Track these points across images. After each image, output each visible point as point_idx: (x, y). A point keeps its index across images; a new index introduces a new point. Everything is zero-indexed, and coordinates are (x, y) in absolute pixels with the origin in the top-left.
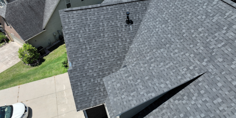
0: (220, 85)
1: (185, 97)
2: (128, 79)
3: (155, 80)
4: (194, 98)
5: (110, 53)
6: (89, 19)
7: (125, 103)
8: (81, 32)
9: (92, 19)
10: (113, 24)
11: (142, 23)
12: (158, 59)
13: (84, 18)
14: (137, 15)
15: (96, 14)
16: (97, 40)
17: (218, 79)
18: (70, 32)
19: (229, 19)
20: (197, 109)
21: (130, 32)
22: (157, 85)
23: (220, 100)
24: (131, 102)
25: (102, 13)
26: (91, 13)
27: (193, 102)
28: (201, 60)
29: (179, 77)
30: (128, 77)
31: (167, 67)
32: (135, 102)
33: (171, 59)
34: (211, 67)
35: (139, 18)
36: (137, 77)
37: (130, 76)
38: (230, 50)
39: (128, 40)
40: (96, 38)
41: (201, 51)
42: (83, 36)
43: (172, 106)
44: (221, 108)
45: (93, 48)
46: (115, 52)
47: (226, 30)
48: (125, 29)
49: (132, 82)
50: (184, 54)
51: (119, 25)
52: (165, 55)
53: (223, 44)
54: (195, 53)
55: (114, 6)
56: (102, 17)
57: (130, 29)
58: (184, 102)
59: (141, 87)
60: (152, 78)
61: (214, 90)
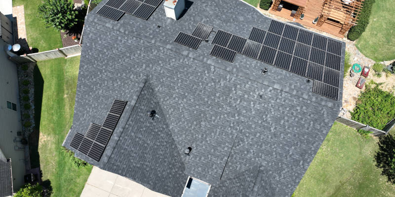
0: (253, 126)
1: (240, 142)
2: (202, 161)
3: (219, 148)
4: (245, 140)
5: (163, 149)
6: (127, 147)
7: (215, 176)
8: (132, 161)
9: (128, 145)
10: (144, 129)
11: (160, 104)
12: (207, 132)
13: (122, 151)
14: (152, 102)
15: (126, 137)
16: (147, 152)
17: (251, 123)
18: (126, 171)
19: (231, 82)
20: (251, 145)
21: (159, 120)
22: (222, 150)
23: (258, 134)
24: (218, 172)
25: (130, 131)
26: (122, 142)
27: (247, 143)
28: (234, 116)
29: (231, 136)
30: (200, 159)
31: (218, 134)
32: (220, 171)
33: (216, 126)
34: (242, 118)
35: (155, 103)
36: (206, 155)
37: (201, 157)
38: (245, 103)
39: (164, 126)
40: (145, 151)
41: (229, 111)
42: (136, 162)
43: (237, 151)
44: (262, 138)
45: (150, 160)
46: (165, 143)
47: (235, 90)
48: (155, 122)
49: (206, 160)
50: (220, 118)
51: (148, 125)
52: (209, 126)
53: (239, 100)
54: (226, 114)
55: (131, 117)
56: (133, 134)
57: (158, 118)
58: (242, 145)
59: (214, 159)
60: (215, 148)
61: (252, 130)
